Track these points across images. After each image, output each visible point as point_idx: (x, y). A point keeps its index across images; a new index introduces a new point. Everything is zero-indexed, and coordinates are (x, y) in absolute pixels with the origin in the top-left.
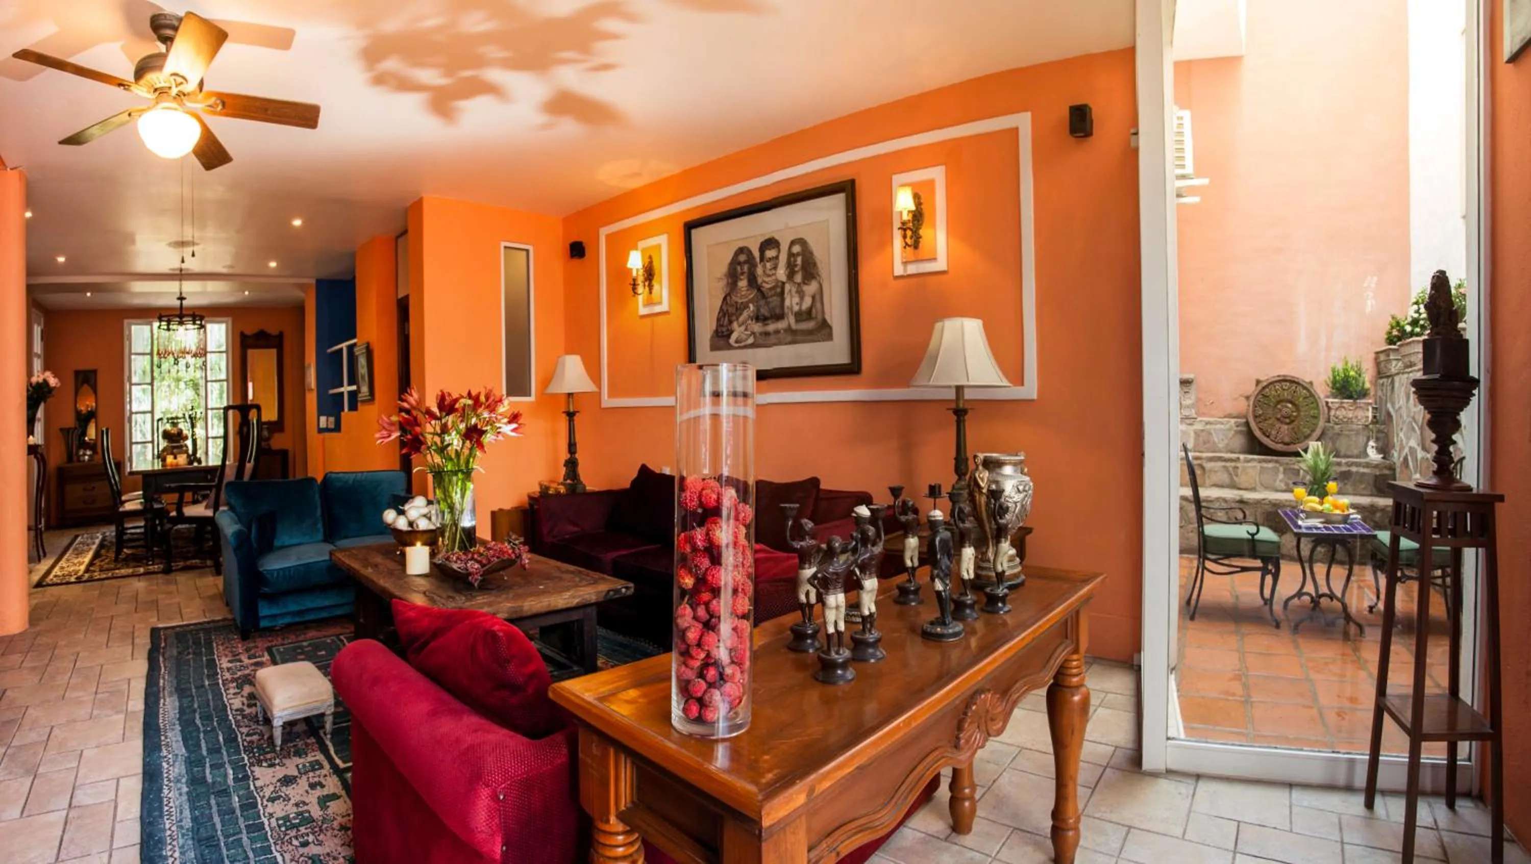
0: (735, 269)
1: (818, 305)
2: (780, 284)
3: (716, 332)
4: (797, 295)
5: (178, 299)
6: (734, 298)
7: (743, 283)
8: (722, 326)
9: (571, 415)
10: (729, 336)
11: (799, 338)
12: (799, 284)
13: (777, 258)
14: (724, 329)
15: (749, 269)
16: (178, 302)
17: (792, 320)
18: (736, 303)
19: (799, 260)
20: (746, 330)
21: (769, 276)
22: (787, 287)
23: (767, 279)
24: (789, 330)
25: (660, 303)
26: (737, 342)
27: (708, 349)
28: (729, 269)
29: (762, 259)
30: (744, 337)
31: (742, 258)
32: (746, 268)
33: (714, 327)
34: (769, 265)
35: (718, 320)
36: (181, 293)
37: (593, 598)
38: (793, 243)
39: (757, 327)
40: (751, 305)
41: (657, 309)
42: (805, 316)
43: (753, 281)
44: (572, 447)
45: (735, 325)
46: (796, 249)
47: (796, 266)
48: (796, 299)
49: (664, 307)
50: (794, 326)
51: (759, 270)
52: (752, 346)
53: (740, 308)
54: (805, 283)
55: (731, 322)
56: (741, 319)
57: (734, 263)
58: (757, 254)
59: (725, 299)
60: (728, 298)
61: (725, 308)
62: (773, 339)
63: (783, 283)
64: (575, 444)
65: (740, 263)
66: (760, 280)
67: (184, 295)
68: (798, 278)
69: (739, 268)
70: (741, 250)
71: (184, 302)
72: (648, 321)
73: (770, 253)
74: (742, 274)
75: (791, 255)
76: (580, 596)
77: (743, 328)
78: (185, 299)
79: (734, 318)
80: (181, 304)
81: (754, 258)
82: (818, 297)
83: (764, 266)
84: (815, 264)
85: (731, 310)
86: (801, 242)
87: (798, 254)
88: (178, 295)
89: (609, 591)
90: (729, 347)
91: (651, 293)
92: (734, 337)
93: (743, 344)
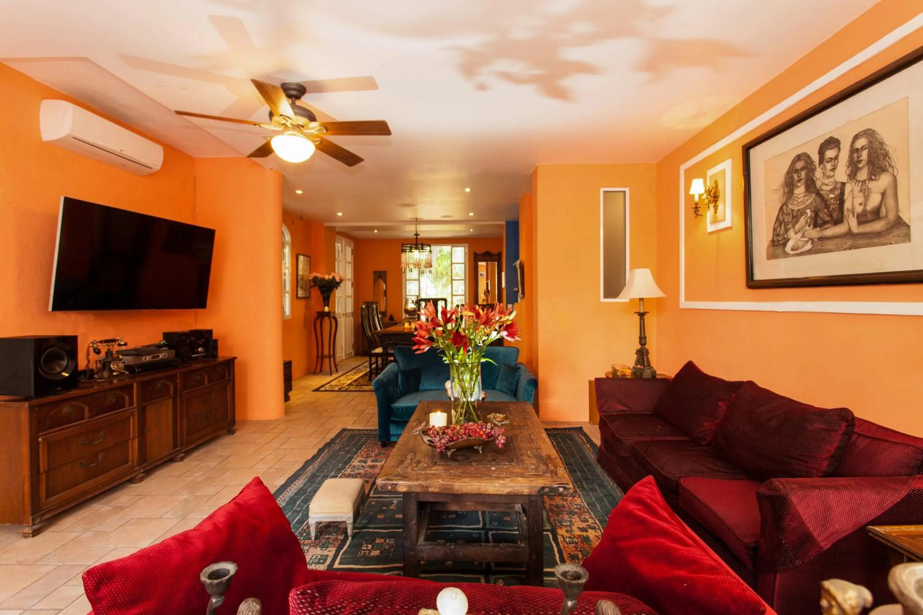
0: (792, 178)
1: (890, 202)
2: (839, 186)
3: (773, 241)
4: (861, 194)
5: (415, 235)
6: (790, 206)
7: (800, 190)
8: (778, 235)
9: (642, 315)
10: (785, 245)
11: (860, 242)
12: (864, 182)
13: (836, 158)
14: (780, 238)
15: (807, 175)
16: (415, 236)
17: (853, 222)
18: (793, 210)
19: (864, 155)
20: (803, 236)
21: (830, 177)
22: (848, 188)
23: (826, 181)
24: (849, 234)
25: (724, 220)
26: (793, 249)
27: (766, 258)
28: (786, 178)
29: (821, 161)
30: (800, 244)
31: (800, 165)
32: (803, 174)
33: (771, 238)
34: (829, 166)
35: (775, 229)
36: (417, 232)
37: (526, 491)
38: (856, 137)
39: (815, 233)
40: (808, 211)
41: (721, 226)
42: (870, 217)
43: (811, 185)
44: (643, 340)
45: (791, 233)
46: (861, 142)
47: (860, 162)
48: (860, 198)
49: (727, 224)
50: (855, 229)
51: (818, 174)
52: (809, 252)
53: (796, 217)
54: (870, 179)
55: (787, 230)
56: (798, 226)
57: (792, 171)
58: (815, 157)
59: (781, 208)
60: (785, 208)
61: (781, 218)
62: (829, 245)
63: (843, 184)
64: (645, 338)
65: (797, 171)
66: (818, 184)
67: (418, 233)
68: (863, 175)
69: (795, 176)
70: (798, 158)
71: (418, 236)
72: (714, 237)
73: (830, 153)
74: (799, 181)
75: (854, 151)
76: (511, 487)
77: (799, 235)
78: (419, 235)
79: (790, 226)
80: (417, 238)
81: (812, 162)
82: (890, 193)
83: (825, 168)
84: (886, 155)
85: (788, 219)
86: (869, 133)
87: (863, 148)
88: (415, 233)
89: (543, 488)
90: (786, 255)
91: (716, 213)
92: (790, 245)
93: (798, 252)
